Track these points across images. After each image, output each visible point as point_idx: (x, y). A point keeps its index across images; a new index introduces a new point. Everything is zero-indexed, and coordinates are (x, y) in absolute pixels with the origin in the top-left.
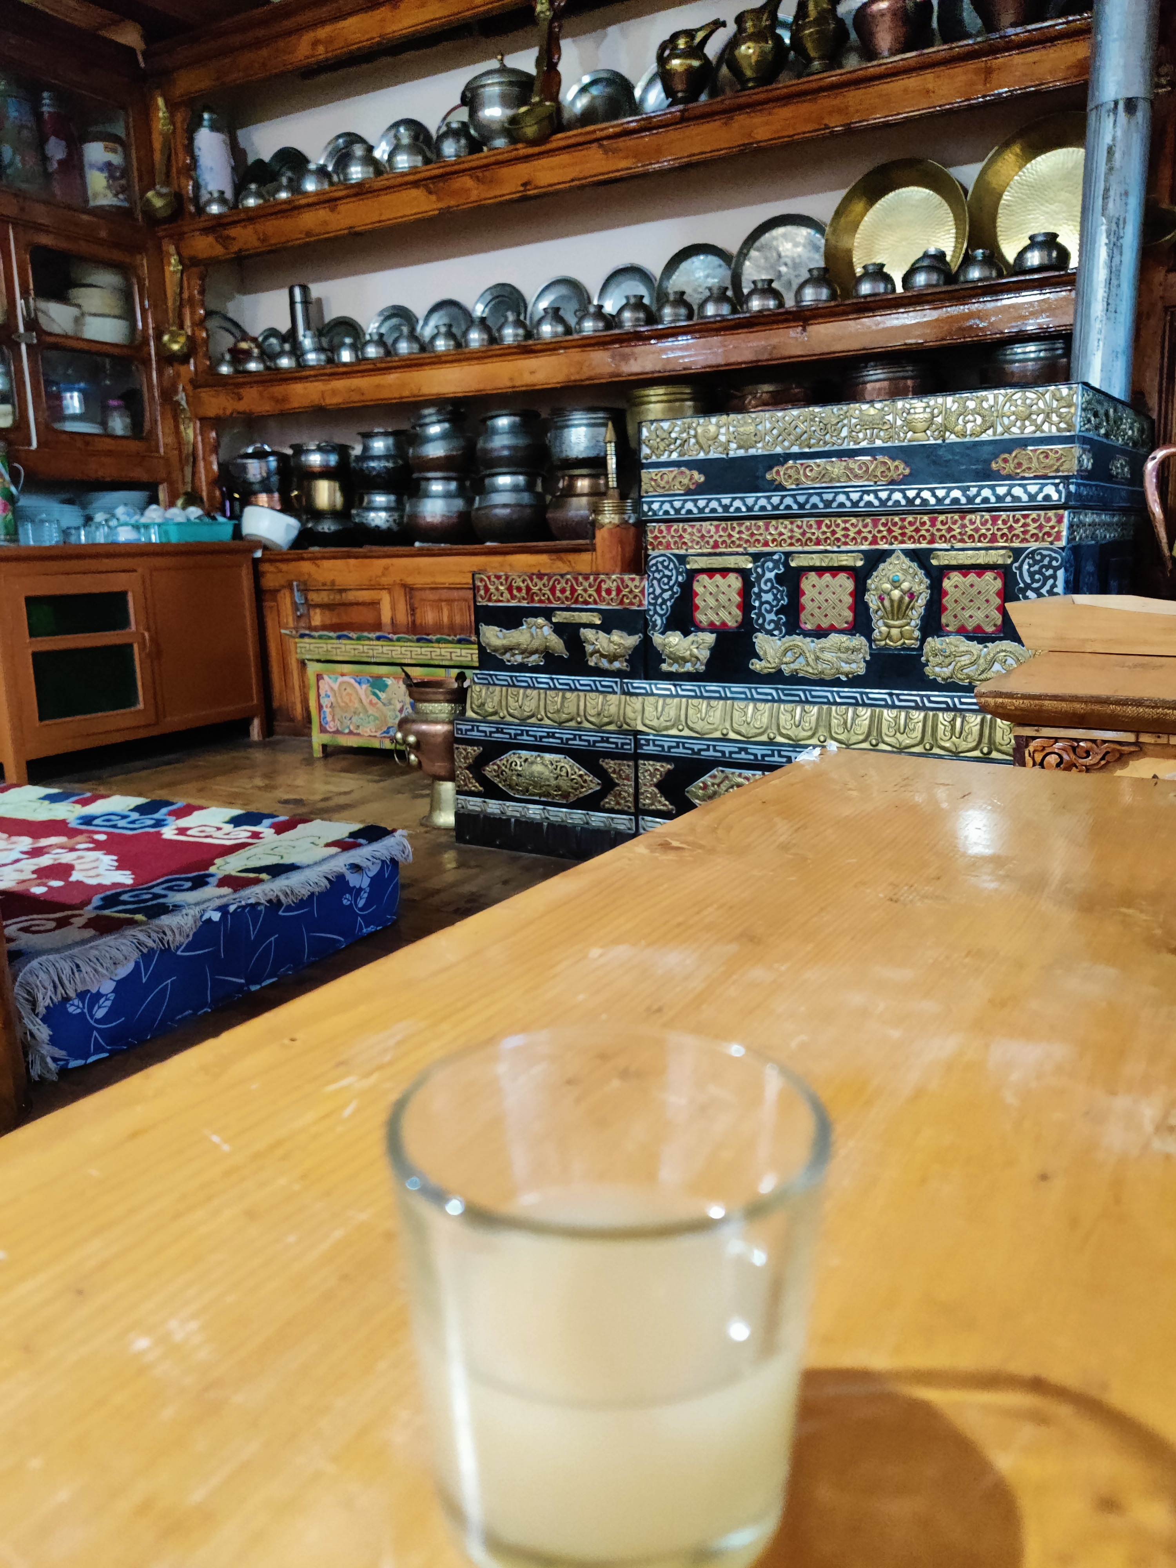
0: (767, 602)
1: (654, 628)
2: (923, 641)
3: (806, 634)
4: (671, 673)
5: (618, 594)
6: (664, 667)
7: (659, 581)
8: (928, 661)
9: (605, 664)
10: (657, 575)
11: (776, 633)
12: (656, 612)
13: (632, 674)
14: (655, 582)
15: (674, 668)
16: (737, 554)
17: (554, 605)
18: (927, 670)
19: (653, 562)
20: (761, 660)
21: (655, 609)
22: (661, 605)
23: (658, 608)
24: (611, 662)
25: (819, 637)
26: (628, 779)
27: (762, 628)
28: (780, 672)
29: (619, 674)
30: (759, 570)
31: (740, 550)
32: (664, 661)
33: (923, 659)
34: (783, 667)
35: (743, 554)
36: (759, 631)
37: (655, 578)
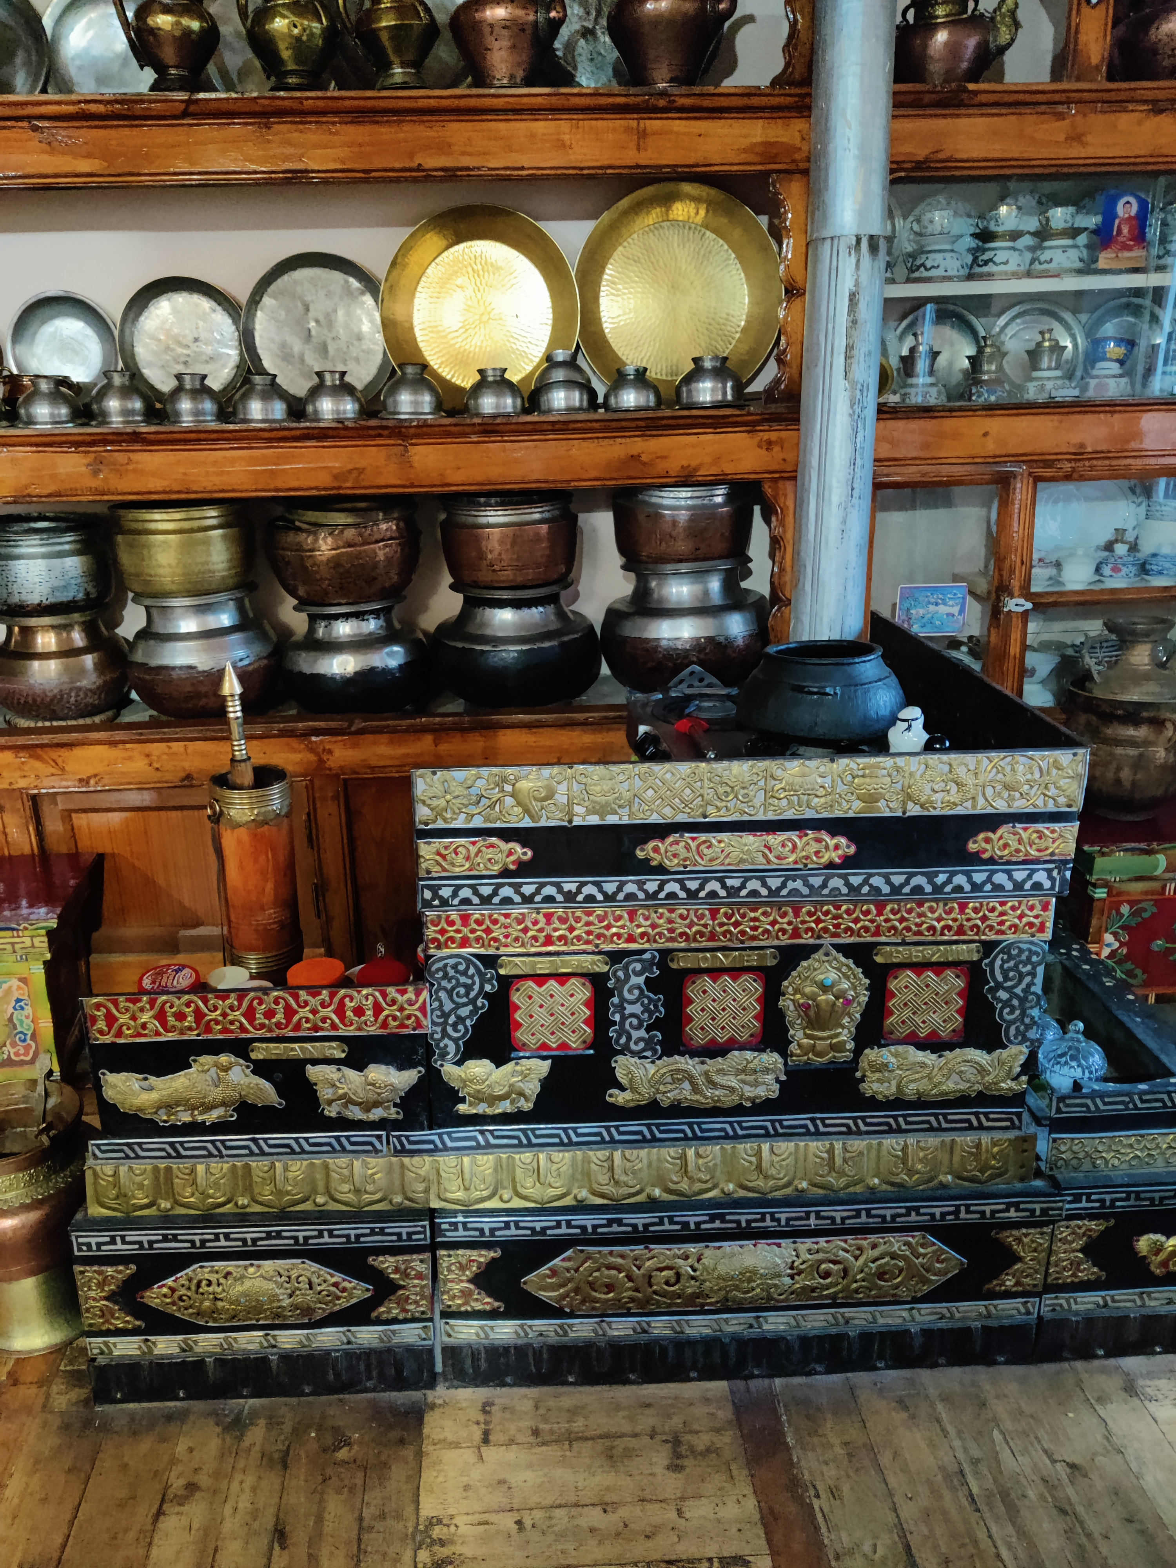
0: (633, 1015)
1: (443, 1055)
2: (858, 1052)
3: (694, 1053)
4: (476, 1116)
5: (377, 1014)
6: (462, 1108)
7: (450, 993)
8: (864, 1076)
9: (356, 1113)
10: (444, 983)
11: (648, 1054)
12: (445, 1035)
13: (408, 1123)
14: (443, 995)
15: (482, 1109)
16: (584, 952)
17: (253, 1034)
18: (863, 1086)
19: (440, 965)
20: (623, 1089)
21: (444, 1032)
22: (454, 1026)
23: (450, 1030)
24: (368, 1110)
25: (712, 1056)
26: (420, 1276)
27: (625, 1050)
28: (654, 1103)
29: (382, 1124)
30: (620, 974)
31: (590, 948)
32: (463, 1100)
33: (858, 1074)
34: (658, 1096)
35: (593, 953)
36: (621, 1052)
37: (441, 988)
